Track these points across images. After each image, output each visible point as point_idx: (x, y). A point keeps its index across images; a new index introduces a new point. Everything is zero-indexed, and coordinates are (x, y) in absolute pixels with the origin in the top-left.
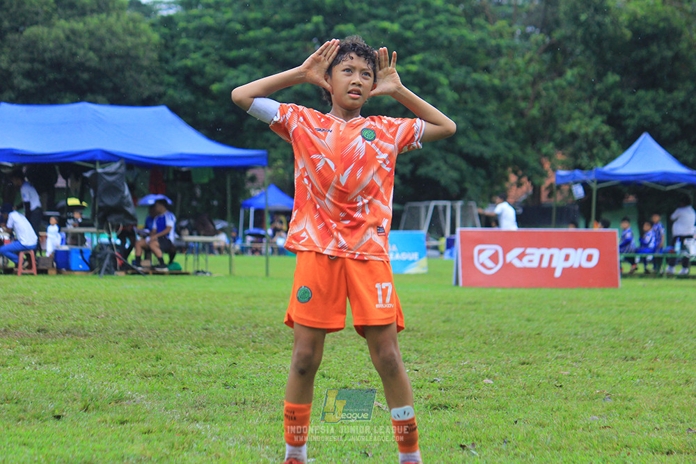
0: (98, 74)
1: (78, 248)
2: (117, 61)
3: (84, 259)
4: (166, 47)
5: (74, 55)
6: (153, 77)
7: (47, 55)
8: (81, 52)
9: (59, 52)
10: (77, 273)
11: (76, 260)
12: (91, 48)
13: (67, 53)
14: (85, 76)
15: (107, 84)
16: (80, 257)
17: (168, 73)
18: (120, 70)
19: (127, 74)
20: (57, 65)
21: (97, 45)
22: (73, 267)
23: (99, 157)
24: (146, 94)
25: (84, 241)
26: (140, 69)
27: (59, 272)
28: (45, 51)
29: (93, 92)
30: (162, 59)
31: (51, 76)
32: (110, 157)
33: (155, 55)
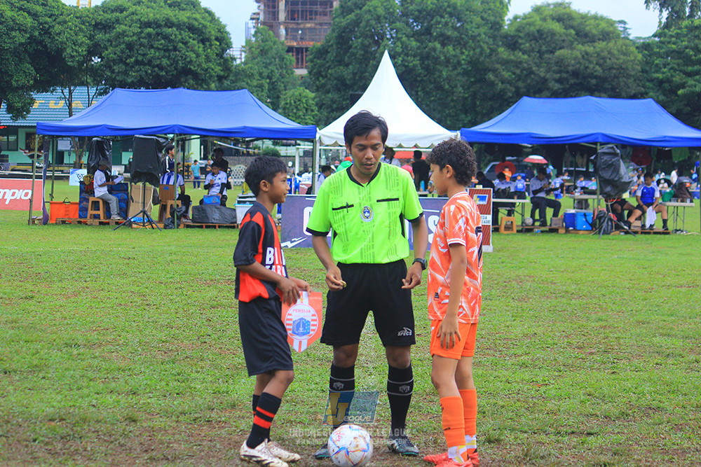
0: (603, 80)
1: (584, 211)
2: (614, 71)
3: (586, 220)
4: (647, 63)
5: (587, 68)
6: (637, 82)
7: (570, 68)
8: (591, 66)
9: (578, 66)
10: (581, 232)
11: (580, 221)
12: (597, 64)
13: (582, 67)
14: (594, 81)
15: (607, 86)
16: (584, 219)
17: (648, 81)
18: (616, 77)
19: (621, 80)
20: (575, 74)
21: (601, 61)
22: (578, 228)
23: (600, 140)
24: (633, 92)
25: (587, 206)
26: (629, 76)
27: (567, 231)
28: (568, 65)
29: (599, 91)
30: (643, 71)
31: (572, 81)
32: (608, 139)
33: (639, 68)
